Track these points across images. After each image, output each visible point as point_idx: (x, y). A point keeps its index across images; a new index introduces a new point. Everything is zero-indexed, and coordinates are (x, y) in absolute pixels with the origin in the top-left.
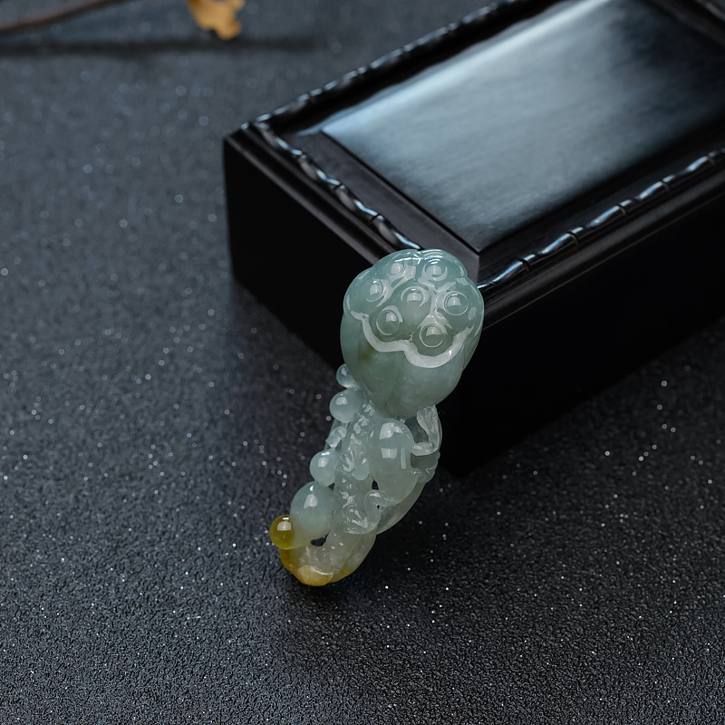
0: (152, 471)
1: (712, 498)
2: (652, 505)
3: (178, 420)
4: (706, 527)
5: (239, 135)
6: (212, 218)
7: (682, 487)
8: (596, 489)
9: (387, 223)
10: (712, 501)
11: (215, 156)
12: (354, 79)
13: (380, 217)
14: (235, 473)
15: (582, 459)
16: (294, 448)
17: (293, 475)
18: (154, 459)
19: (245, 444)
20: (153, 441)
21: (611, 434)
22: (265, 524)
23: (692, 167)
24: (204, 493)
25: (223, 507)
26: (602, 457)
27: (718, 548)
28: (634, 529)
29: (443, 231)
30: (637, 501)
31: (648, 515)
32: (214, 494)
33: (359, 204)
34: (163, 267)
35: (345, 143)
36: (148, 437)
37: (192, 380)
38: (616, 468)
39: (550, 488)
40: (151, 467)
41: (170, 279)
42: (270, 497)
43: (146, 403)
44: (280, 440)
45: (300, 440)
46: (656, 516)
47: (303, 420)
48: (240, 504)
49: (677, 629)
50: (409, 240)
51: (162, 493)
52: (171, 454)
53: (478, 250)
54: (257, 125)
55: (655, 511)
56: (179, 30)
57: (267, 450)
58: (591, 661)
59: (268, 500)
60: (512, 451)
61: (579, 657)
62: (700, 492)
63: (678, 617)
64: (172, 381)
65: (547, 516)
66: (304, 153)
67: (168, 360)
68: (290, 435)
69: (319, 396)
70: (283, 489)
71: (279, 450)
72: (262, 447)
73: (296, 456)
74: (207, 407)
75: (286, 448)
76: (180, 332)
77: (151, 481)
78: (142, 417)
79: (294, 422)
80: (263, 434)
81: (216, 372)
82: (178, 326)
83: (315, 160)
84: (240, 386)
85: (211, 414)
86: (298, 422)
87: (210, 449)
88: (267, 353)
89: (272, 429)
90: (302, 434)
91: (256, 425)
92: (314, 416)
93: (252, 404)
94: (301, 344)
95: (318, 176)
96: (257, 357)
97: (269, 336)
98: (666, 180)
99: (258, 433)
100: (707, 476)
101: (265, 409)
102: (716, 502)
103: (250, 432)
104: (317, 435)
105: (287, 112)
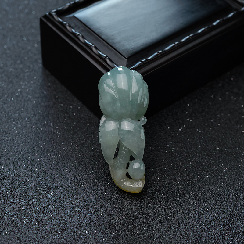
0: (13, 131)
1: (203, 143)
2: (183, 145)
3: (23, 114)
4: (201, 153)
5: (45, 16)
6: (36, 45)
7: (194, 139)
8: (164, 140)
9: (95, 47)
11: (37, 24)
13: (93, 45)
14: (42, 132)
15: (160, 130)
16: (62, 124)
17: (62, 133)
18: (14, 127)
19: (46, 122)
20: (14, 121)
21: (170, 121)
22: (52, 149)
23: (200, 31)
24: (31, 139)
25: (38, 144)
26: (167, 129)
27: (205, 160)
28: (177, 153)
29: (115, 51)
30: (178, 144)
31: (182, 149)
32: (34, 139)
33: (86, 41)
34: (19, 62)
35: (82, 20)
36: (12, 119)
37: (28, 100)
38: (171, 133)
40: (13, 129)
41: (21, 66)
42: (54, 140)
43: (12, 108)
44: (58, 121)
45: (65, 121)
46: (184, 149)
47: (66, 115)
48: (43, 143)
49: (190, 187)
50: (103, 53)
51: (17, 139)
52: (20, 125)
53: (126, 58)
54: (52, 13)
55: (184, 147)
57: (53, 125)
58: (161, 197)
59: (53, 141)
61: (157, 196)
62: (199, 141)
63: (191, 183)
64: (21, 101)
65: (148, 149)
66: (67, 23)
67: (20, 93)
68: (61, 120)
69: (71, 107)
70: (58, 138)
71: (57, 125)
72: (51, 124)
73: (63, 127)
74: (33, 109)
75: (59, 124)
76: (24, 84)
77: (13, 134)
78: (10, 113)
79: (63, 115)
80: (52, 119)
81: (36, 98)
82: (23, 82)
83: (72, 26)
84: (44, 103)
85: (34, 112)
86: (64, 115)
87: (33, 124)
88: (54, 92)
89: (55, 118)
90: (65, 119)
91: (49, 116)
92: (69, 113)
93: (48, 109)
94: (66, 89)
95: (72, 31)
96: (50, 93)
97: (55, 86)
98: (191, 35)
99: (50, 119)
100: (202, 136)
101: (53, 111)
102: (205, 145)
103: (47, 118)
104: (70, 120)
105: (62, 9)
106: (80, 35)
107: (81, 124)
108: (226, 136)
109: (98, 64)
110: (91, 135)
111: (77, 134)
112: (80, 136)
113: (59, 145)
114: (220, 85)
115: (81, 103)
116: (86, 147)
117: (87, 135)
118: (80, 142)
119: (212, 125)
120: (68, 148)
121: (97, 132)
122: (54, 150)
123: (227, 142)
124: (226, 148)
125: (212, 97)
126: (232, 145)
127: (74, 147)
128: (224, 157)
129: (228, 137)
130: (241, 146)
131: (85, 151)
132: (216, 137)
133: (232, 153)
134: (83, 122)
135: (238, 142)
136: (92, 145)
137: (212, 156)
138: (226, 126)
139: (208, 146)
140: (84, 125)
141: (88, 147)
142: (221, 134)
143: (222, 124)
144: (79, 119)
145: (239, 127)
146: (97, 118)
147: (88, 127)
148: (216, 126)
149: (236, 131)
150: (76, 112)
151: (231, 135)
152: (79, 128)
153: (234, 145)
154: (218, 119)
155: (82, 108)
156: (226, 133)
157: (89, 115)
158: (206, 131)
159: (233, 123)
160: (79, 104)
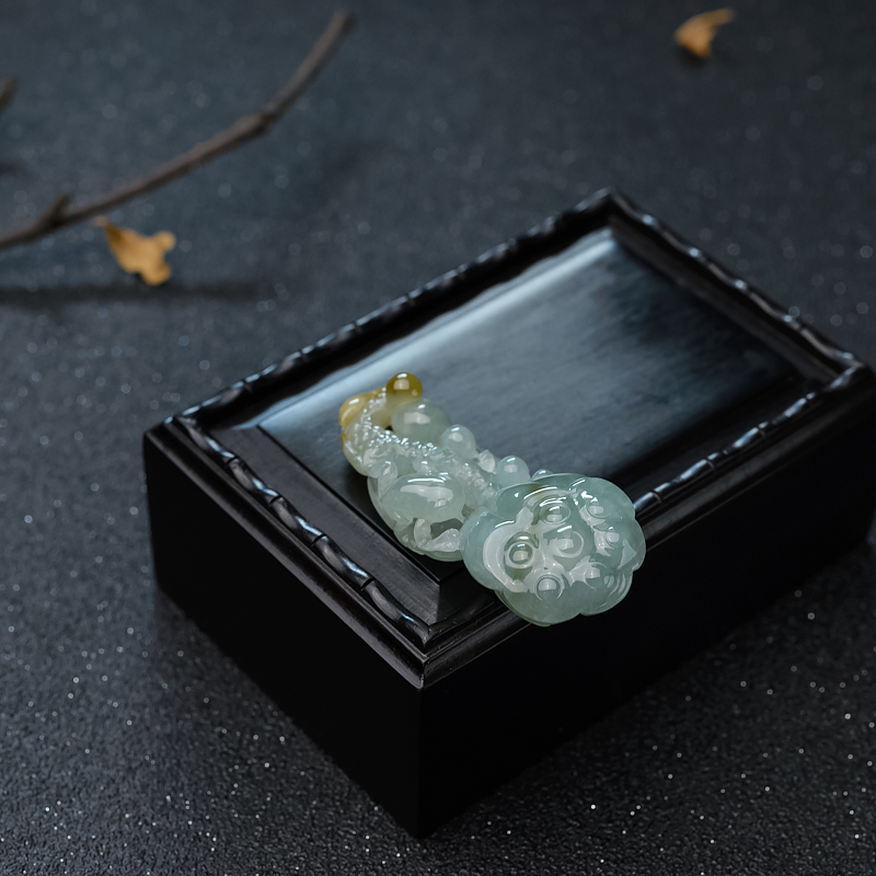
0: (57, 834)
1: (714, 862)
3: (89, 767)
5: (160, 431)
6: (134, 511)
7: (680, 847)
8: (579, 852)
9: (333, 546)
10: (715, 865)
12: (298, 359)
13: (325, 538)
14: (155, 835)
15: (565, 815)
16: (225, 802)
17: (224, 838)
18: (60, 818)
19: (168, 798)
20: (59, 796)
21: (598, 783)
24: (118, 861)
26: (588, 811)
32: (130, 862)
33: (302, 522)
34: (74, 574)
36: (53, 791)
37: (107, 717)
38: (604, 825)
39: (526, 852)
40: (56, 828)
41: (82, 589)
42: (196, 865)
43: (52, 748)
44: (209, 793)
45: (233, 793)
47: (237, 767)
50: (358, 566)
51: (69, 862)
52: (80, 813)
53: (439, 579)
54: (182, 420)
56: (97, 274)
57: (194, 807)
59: (194, 869)
60: (482, 805)
62: (700, 855)
64: (82, 719)
66: (236, 457)
67: (78, 692)
68: (222, 787)
69: (256, 737)
70: (212, 856)
71: (207, 806)
72: (187, 802)
73: (228, 814)
74: (124, 751)
75: (215, 803)
76: (93, 656)
77: (57, 846)
78: (47, 766)
79: (227, 770)
80: (190, 785)
81: (134, 706)
82: (91, 649)
83: (250, 464)
84: (163, 724)
85: (129, 760)
86: (231, 770)
87: (126, 805)
88: (195, 682)
89: (200, 779)
90: (236, 786)
91: (181, 774)
92: (249, 762)
93: (177, 747)
94: (236, 670)
95: (254, 485)
96: (184, 687)
97: (198, 660)
98: (658, 489)
99: (183, 784)
100: (709, 835)
101: (192, 754)
102: (719, 867)
103: (174, 784)
104: (253, 786)
105: (218, 401)
106: (281, 499)
107: (290, 799)
108: (791, 833)
109: (340, 604)
110: (326, 843)
111: (276, 840)
112: (286, 846)
114: (770, 639)
115: (288, 720)
117: (310, 840)
118: (287, 869)
119: (743, 793)
121: (346, 829)
123: (796, 856)
125: (743, 684)
126: (814, 866)
129: (800, 837)
132: (757, 837)
134: (298, 793)
135: (834, 854)
138: (791, 794)
140: (300, 807)
142: (774, 823)
143: (778, 787)
144: (283, 781)
145: (837, 799)
146: (345, 779)
147: (314, 811)
148: (759, 793)
149: (825, 810)
150: (274, 756)
151: (810, 828)
152: (282, 818)
153: (819, 864)
154: (764, 766)
155: (293, 739)
156: (790, 821)
157: (318, 767)
158: (721, 814)
159: (816, 782)
160: (282, 724)
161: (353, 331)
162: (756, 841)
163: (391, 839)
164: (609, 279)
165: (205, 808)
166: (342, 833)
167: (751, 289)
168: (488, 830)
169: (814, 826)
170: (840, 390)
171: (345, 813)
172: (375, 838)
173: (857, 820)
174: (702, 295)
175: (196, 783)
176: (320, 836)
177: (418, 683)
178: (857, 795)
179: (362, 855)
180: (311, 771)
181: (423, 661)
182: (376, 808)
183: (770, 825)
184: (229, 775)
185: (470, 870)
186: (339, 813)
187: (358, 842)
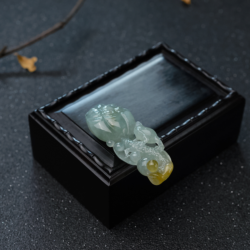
0: (6, 230)
2: (174, 237)
3: (15, 211)
4: (192, 245)
5: (33, 114)
6: (27, 137)
7: (184, 230)
8: (156, 232)
9: (83, 145)
10: (194, 235)
12: (73, 92)
13: (81, 143)
14: (34, 229)
15: (151, 221)
16: (54, 220)
17: (54, 230)
18: (7, 225)
19: (38, 219)
20: (6, 219)
21: (161, 212)
22: (44, 248)
24: (23, 237)
25: (30, 242)
26: (158, 220)
28: (168, 246)
30: (169, 236)
31: (173, 241)
32: (27, 237)
33: (74, 139)
34: (10, 155)
35: (69, 116)
36: (5, 217)
37: (20, 196)
38: (162, 224)
39: (140, 232)
40: (5, 228)
41: (12, 160)
42: (46, 238)
43: (4, 205)
44: (49, 217)
45: (56, 217)
46: (175, 241)
47: (57, 210)
48: (36, 241)
51: (9, 237)
52: (12, 223)
54: (39, 110)
55: (175, 239)
56: (15, 69)
57: (45, 221)
59: (45, 239)
60: (127, 219)
62: (190, 232)
64: (13, 197)
65: (139, 242)
66: (55, 121)
67: (11, 189)
68: (53, 215)
69: (62, 201)
70: (50, 235)
71: (49, 221)
72: (43, 220)
73: (55, 223)
74: (25, 206)
75: (51, 220)
76: (15, 179)
77: (6, 233)
78: (2, 210)
79: (54, 210)
80: (44, 215)
81: (28, 193)
82: (15, 177)
83: (59, 122)
84: (36, 198)
85: (26, 208)
86: (55, 210)
87: (25, 221)
88: (45, 186)
89: (47, 213)
90: (57, 215)
91: (41, 212)
92: (61, 208)
93: (40, 204)
94: (57, 182)
95: (60, 128)
96: (42, 187)
97: (46, 179)
98: (177, 128)
99: (42, 215)
100: (193, 226)
101: (44, 206)
102: (196, 235)
103: (39, 215)
104: (62, 215)
105: (50, 105)
106: (68, 132)
107: (73, 219)
108: (216, 225)
109: (86, 162)
110: (83, 231)
111: (69, 230)
112: (71, 232)
113: (51, 243)
114: (210, 170)
115: (72, 196)
116: (77, 243)
117: (78, 230)
118: (72, 238)
119: (202, 214)
120: (60, 246)
121: (89, 227)
122: (47, 248)
123: (218, 232)
124: (217, 238)
125: (202, 183)
126: (223, 235)
127: (66, 244)
128: (215, 248)
129: (219, 227)
130: (231, 236)
131: (77, 248)
132: (206, 227)
133: (222, 243)
134: (75, 217)
135: (228, 231)
136: (84, 241)
137: (203, 247)
138: (216, 214)
139: (199, 237)
140: (75, 220)
141: (80, 243)
142: (211, 223)
143: (212, 213)
144: (70, 213)
145: (229, 215)
146: (88, 212)
147: (79, 222)
148: (207, 214)
149: (226, 219)
150: (68, 206)
151: (221, 224)
152: (70, 224)
153: (224, 234)
154: (208, 207)
155: (73, 202)
156: (216, 222)
157: (81, 209)
158: (196, 221)
159: (223, 211)
160: (70, 197)
161: (88, 84)
162: (206, 228)
163: (102, 229)
164: (162, 68)
165: (48, 221)
166: (87, 228)
167: (202, 70)
168: (129, 226)
169: (223, 223)
170: (228, 99)
171: (88, 222)
172: (97, 229)
173: (235, 221)
174: (189, 72)
175: (45, 214)
176: (81, 229)
177: (108, 184)
178: (235, 214)
179: (93, 234)
180: (79, 210)
181: (110, 178)
182: (97, 221)
183: (210, 223)
184: (55, 212)
185: (124, 238)
186: (87, 222)
187: (92, 230)
